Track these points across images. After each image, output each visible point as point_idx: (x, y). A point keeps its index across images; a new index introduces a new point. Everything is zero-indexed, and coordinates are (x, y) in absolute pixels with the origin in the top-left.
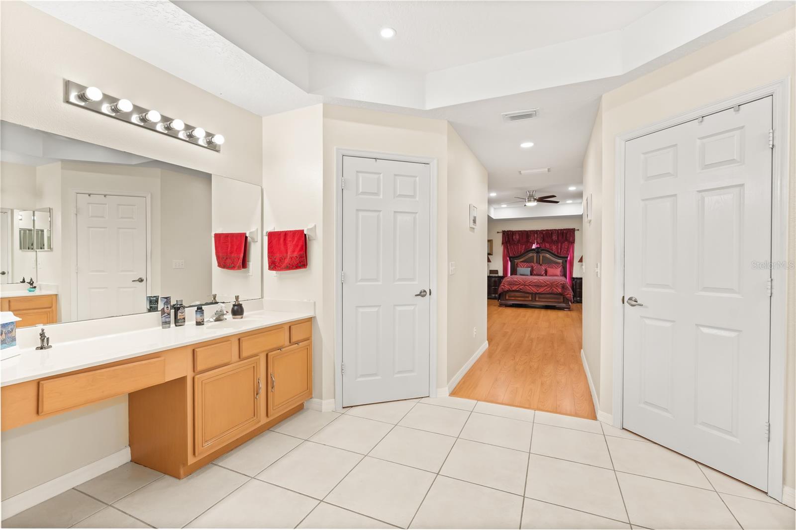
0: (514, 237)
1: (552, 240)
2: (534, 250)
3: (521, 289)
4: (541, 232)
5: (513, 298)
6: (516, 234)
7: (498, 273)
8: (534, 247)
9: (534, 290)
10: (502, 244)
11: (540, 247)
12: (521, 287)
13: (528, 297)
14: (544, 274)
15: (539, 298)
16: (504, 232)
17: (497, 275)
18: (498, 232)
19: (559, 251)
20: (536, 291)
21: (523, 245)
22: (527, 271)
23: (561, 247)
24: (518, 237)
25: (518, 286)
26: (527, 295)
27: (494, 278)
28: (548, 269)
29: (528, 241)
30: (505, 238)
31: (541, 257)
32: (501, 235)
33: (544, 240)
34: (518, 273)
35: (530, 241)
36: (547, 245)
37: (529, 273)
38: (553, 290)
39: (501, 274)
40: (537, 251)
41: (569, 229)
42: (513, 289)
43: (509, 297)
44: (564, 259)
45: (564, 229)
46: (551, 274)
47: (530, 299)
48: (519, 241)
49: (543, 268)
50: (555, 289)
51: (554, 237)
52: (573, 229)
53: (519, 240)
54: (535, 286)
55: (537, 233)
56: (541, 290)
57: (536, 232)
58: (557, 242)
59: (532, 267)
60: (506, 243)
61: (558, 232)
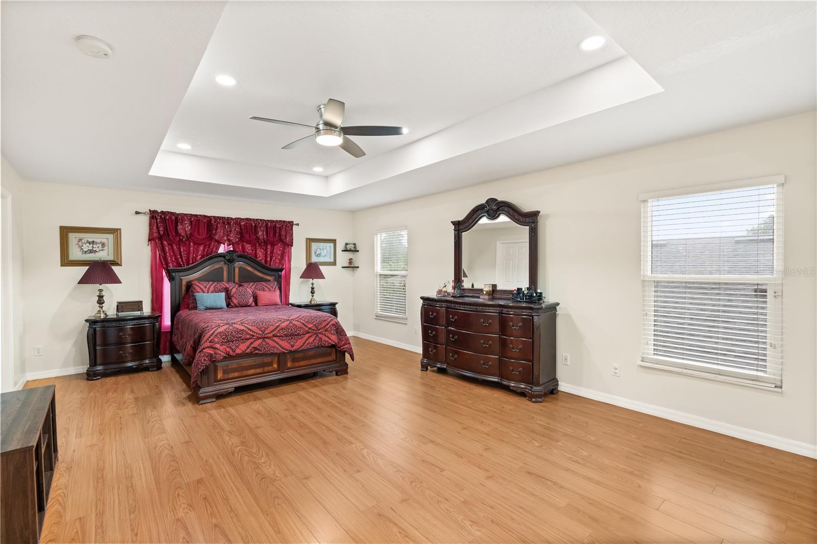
0: (180, 227)
1: (258, 238)
2: (221, 255)
3: (255, 348)
4: (238, 221)
5: (236, 374)
6: (183, 220)
7: (140, 309)
8: (222, 249)
9: (285, 345)
10: (150, 240)
11: (234, 251)
12: (256, 344)
13: (271, 364)
14: (253, 304)
15: (293, 361)
16: (153, 215)
17: (138, 313)
18: (137, 213)
19: (269, 259)
20: (288, 347)
21: (199, 245)
22: (219, 299)
23: (272, 253)
24: (188, 228)
25: (248, 342)
26: (267, 360)
27: (131, 323)
28: (258, 292)
29: (210, 238)
30: (158, 228)
31: (237, 270)
32: (144, 221)
33: (242, 239)
34: (200, 306)
35: (217, 237)
36: (248, 248)
37: (224, 304)
38: (320, 338)
39: (147, 310)
40: (229, 258)
41: (284, 221)
42: (238, 351)
43: (225, 372)
44: (276, 274)
45: (277, 221)
46: (267, 302)
47: (275, 366)
48: (190, 237)
49: (250, 291)
50: (324, 338)
51: (260, 233)
52: (289, 222)
53: (191, 234)
54: (286, 335)
55: (229, 224)
56: (298, 344)
57: (226, 221)
58: (266, 243)
59: (227, 291)
60: (161, 238)
61: (267, 224)
